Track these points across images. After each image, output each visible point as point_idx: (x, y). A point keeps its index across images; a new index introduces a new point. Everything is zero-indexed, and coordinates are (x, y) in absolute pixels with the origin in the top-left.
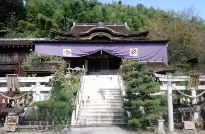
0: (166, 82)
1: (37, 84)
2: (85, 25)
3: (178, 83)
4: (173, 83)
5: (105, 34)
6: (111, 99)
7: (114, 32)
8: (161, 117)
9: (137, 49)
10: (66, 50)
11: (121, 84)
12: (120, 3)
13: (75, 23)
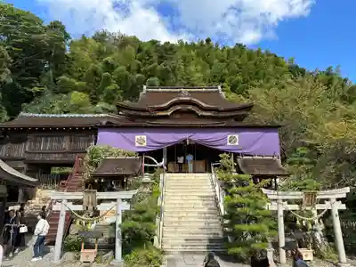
1: (119, 201)
2: (160, 90)
5: (190, 107)
6: (205, 213)
7: (203, 104)
8: (270, 245)
9: (237, 136)
10: (139, 137)
11: (217, 188)
12: (208, 41)
13: (145, 87)
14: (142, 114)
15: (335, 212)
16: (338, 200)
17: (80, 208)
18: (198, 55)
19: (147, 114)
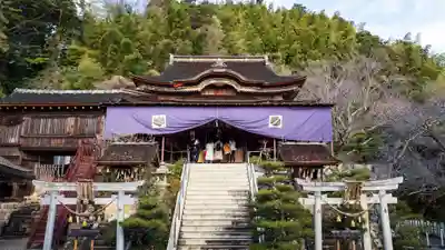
0: (312, 193)
1: (120, 194)
2: (191, 60)
3: (330, 194)
4: (323, 193)
5: (227, 82)
6: (234, 211)
7: (243, 78)
9: (280, 117)
10: (157, 117)
13: (172, 56)
14: (166, 89)
15: (384, 207)
16: (388, 192)
17: (73, 201)
18: (246, 17)
19: (172, 90)
